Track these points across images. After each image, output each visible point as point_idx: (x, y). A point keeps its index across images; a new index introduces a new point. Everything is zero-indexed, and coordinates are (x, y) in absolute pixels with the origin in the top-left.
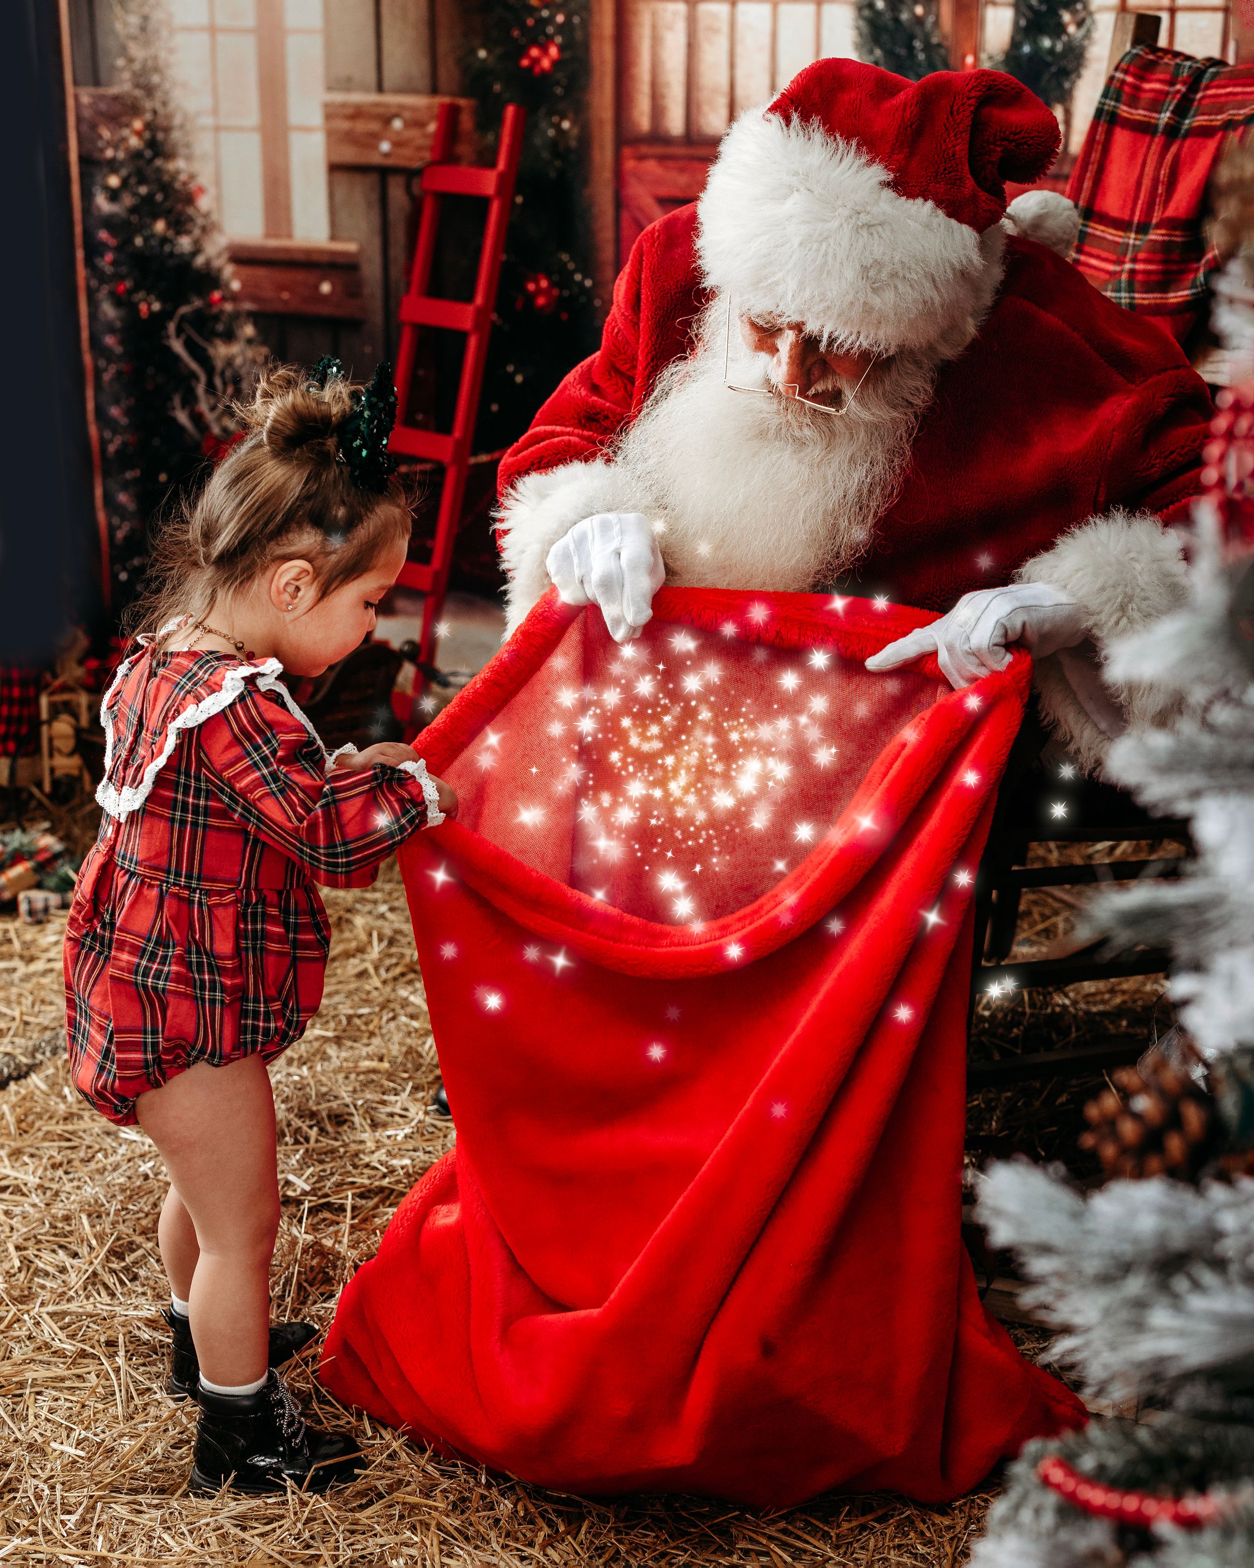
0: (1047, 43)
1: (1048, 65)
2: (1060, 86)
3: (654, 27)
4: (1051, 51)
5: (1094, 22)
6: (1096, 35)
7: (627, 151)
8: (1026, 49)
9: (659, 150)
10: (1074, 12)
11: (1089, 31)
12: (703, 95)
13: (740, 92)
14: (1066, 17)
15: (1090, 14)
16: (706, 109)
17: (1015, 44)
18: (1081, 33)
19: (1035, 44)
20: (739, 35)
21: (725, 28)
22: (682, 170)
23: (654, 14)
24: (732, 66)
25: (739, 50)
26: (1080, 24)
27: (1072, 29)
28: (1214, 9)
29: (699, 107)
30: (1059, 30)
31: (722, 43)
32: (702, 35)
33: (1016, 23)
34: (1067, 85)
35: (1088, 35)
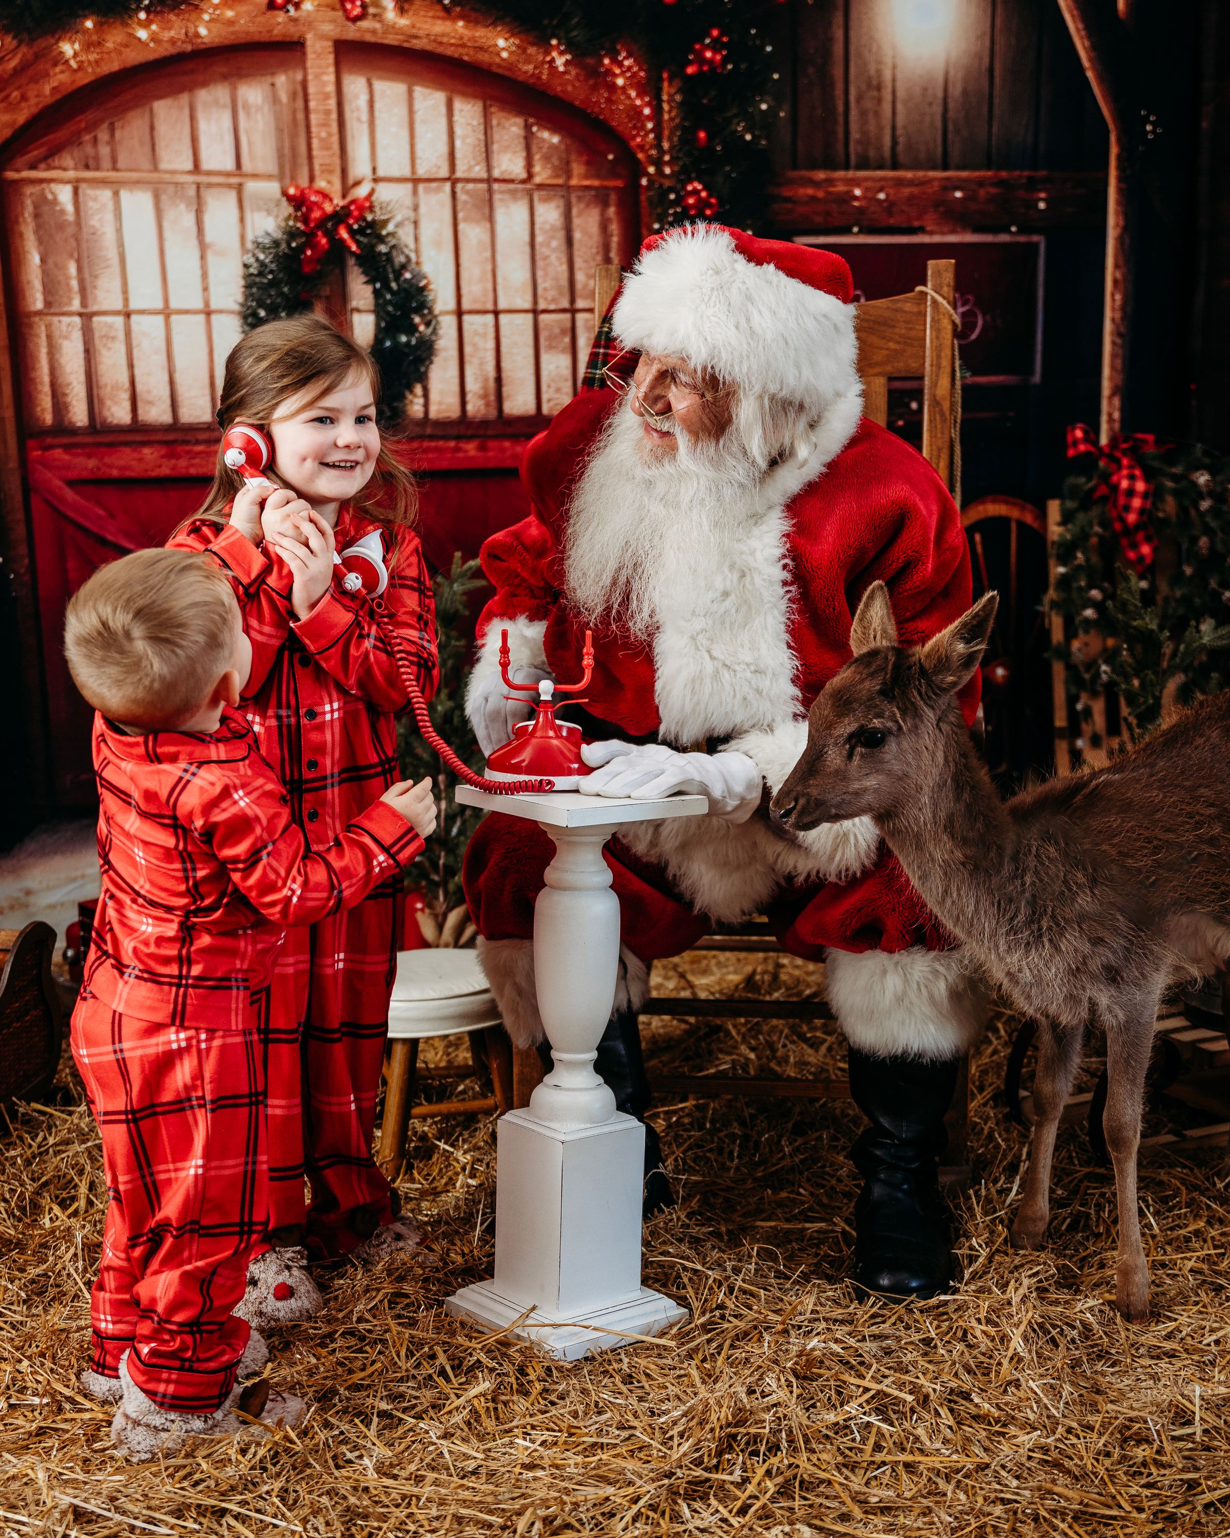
0: (404, 339)
1: (408, 355)
2: (418, 370)
3: (49, 337)
4: (408, 343)
5: (438, 322)
6: (441, 332)
7: (31, 443)
8: (388, 344)
9: (66, 440)
10: (422, 316)
11: (435, 329)
12: (105, 392)
13: (139, 387)
14: (417, 320)
15: (436, 317)
16: (108, 403)
17: (378, 340)
18: (430, 330)
19: (394, 339)
20: (135, 342)
21: (121, 336)
22: (89, 456)
23: (48, 326)
24: (131, 366)
25: (136, 353)
26: (428, 324)
27: (422, 328)
28: (526, 311)
29: (101, 402)
30: (412, 329)
31: (120, 348)
32: (97, 342)
33: (377, 324)
34: (423, 369)
35: (435, 331)
